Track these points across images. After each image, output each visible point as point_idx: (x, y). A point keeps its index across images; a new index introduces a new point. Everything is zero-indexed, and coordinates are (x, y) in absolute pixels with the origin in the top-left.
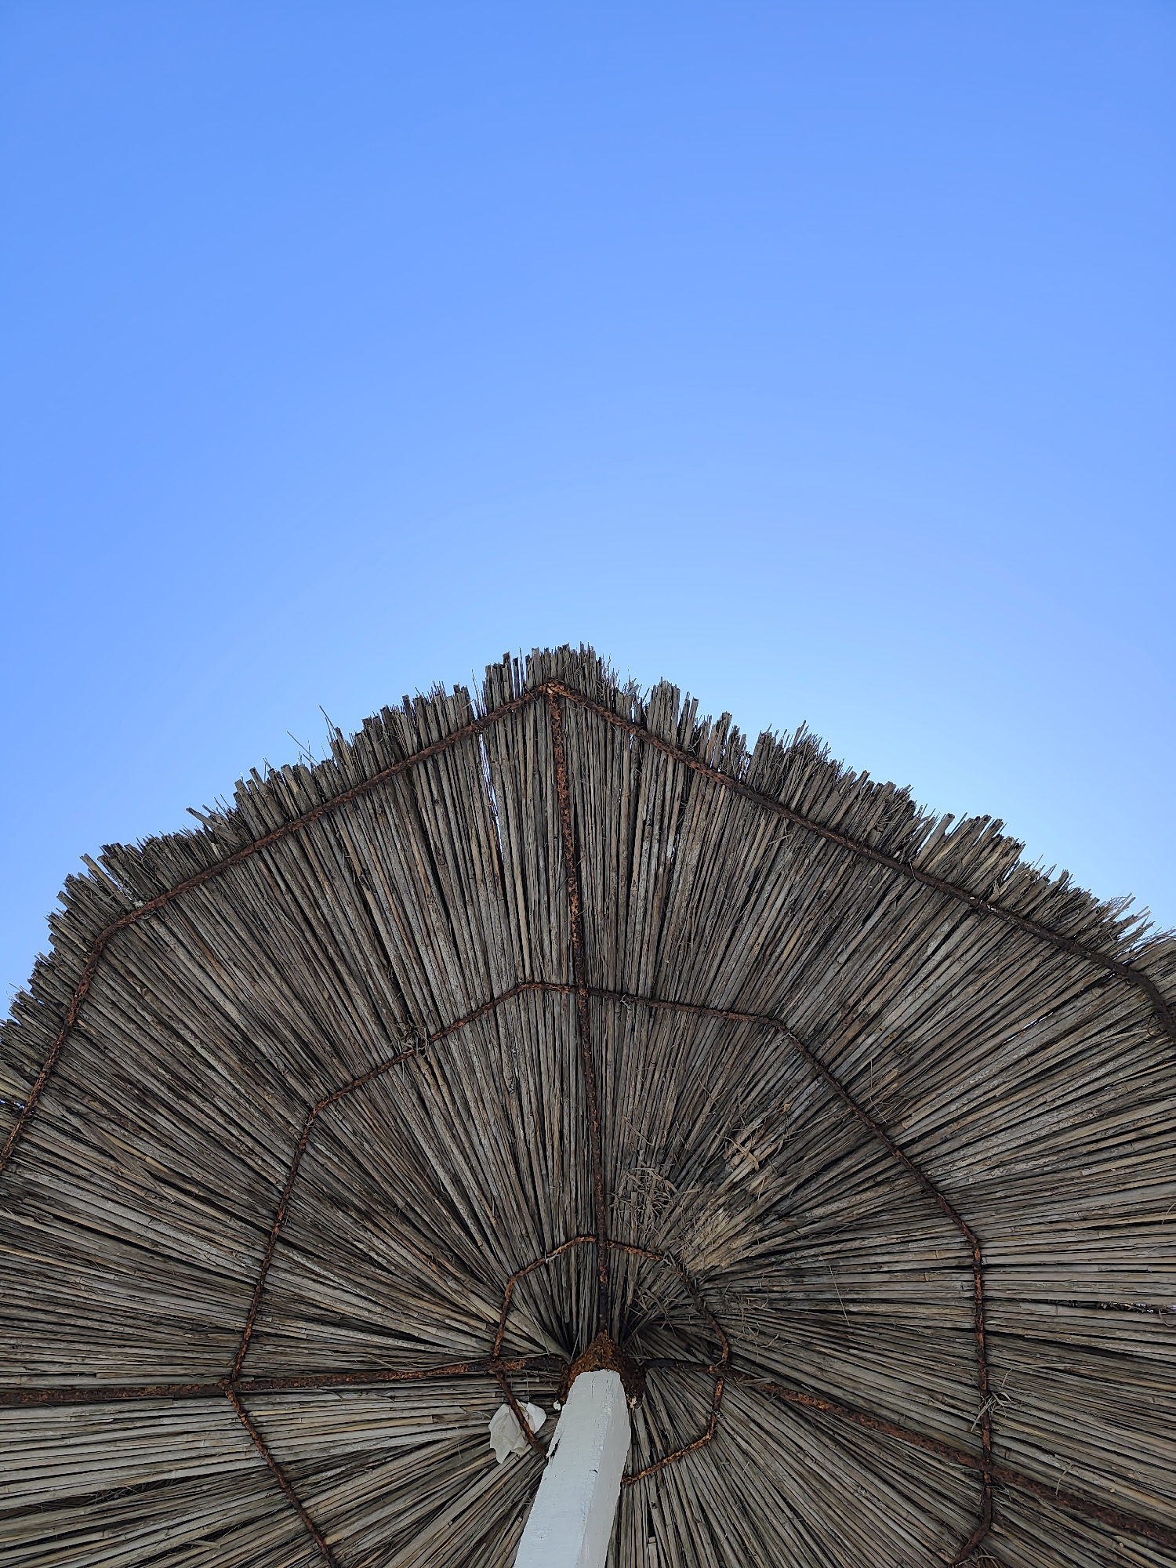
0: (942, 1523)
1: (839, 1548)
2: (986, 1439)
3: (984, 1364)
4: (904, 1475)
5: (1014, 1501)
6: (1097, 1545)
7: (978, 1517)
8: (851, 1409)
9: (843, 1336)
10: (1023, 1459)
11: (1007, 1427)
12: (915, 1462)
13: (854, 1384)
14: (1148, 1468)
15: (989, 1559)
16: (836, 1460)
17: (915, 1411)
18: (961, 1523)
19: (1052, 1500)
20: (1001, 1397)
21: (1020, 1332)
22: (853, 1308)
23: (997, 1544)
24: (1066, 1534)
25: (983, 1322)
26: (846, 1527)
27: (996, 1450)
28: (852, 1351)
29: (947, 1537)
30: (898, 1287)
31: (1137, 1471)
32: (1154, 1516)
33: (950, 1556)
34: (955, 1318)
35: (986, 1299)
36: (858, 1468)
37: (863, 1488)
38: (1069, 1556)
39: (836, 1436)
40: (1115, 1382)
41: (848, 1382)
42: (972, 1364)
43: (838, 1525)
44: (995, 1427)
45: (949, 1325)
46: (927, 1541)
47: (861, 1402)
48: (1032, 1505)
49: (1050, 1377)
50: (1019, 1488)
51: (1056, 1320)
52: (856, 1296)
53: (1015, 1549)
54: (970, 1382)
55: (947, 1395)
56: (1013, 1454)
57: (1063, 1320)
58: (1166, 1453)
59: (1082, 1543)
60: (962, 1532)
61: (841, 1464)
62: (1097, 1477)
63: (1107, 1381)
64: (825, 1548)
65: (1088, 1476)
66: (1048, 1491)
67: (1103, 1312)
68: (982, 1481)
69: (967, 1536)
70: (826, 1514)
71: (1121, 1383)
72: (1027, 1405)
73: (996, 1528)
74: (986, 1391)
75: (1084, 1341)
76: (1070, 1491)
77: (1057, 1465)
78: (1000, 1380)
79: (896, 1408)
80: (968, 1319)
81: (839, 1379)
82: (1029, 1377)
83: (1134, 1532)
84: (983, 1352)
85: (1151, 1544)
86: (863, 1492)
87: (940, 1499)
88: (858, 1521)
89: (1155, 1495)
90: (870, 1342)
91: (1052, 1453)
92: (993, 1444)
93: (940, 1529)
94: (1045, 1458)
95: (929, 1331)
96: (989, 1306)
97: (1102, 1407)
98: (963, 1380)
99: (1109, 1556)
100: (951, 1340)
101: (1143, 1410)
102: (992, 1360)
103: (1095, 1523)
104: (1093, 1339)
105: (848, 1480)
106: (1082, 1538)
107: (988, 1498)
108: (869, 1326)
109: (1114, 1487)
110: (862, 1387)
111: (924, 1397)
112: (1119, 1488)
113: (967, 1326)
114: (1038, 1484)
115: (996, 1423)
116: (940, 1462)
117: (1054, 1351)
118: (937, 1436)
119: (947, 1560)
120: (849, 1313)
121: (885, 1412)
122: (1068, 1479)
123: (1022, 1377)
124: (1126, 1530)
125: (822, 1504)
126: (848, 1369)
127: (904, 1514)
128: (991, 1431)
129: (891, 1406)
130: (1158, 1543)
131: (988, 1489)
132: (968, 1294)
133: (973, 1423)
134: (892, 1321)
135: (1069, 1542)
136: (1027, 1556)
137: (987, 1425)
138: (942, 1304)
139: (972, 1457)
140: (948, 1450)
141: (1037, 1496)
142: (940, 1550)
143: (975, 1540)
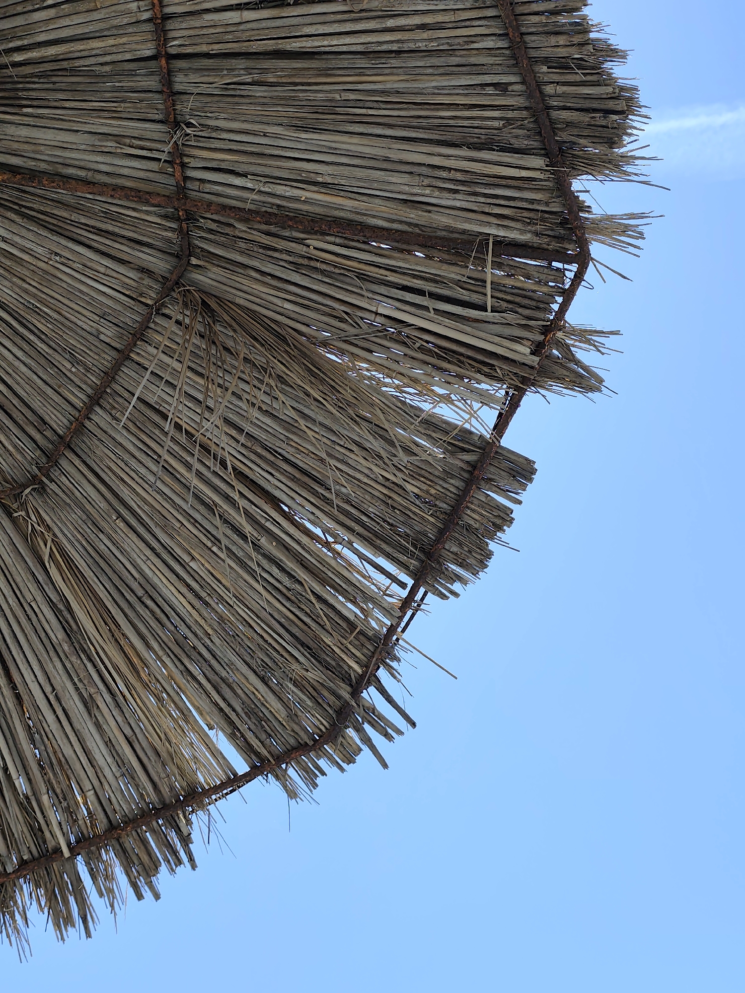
0: (143, 270)
1: (38, 317)
2: (178, 174)
3: (171, 94)
4: (100, 232)
5: (211, 231)
6: (289, 253)
7: (177, 257)
8: (33, 175)
9: (12, 94)
10: (219, 189)
11: (200, 156)
12: (108, 216)
13: (33, 147)
14: (335, 167)
15: (188, 290)
16: (24, 232)
17: (101, 162)
18: (160, 264)
19: (246, 221)
20: (190, 125)
21: (204, 48)
22: (18, 58)
23: (197, 276)
24: (261, 250)
25: (165, 44)
26: (43, 296)
27: (189, 185)
28: (25, 110)
29: (147, 281)
30: (66, 21)
31: (326, 173)
32: (342, 214)
33: (151, 298)
34: (134, 46)
35: (167, 17)
36: (49, 236)
37: (57, 254)
38: (264, 269)
39: (23, 210)
40: (302, 84)
41: (26, 147)
42: (157, 96)
43: (34, 296)
44: (186, 160)
45: (128, 56)
46: (128, 289)
47: (43, 166)
48: (227, 230)
49: (238, 93)
50: (215, 217)
51: (242, 27)
52: (19, 43)
53: (213, 276)
54: (156, 117)
55: (134, 138)
56: (208, 186)
57: (249, 26)
58: (352, 148)
59: (276, 255)
60: (161, 273)
61: (30, 236)
62: (288, 188)
63: (296, 84)
64: (24, 321)
65: (280, 190)
66: (247, 216)
67: (290, 9)
68: (178, 219)
69: (167, 275)
70: (20, 287)
71: (309, 84)
72: (217, 129)
73: (194, 261)
74: (175, 122)
75: (271, 45)
76: (264, 209)
77: (250, 185)
78: (186, 106)
79: (82, 164)
80: (149, 45)
81: (15, 146)
82: (216, 98)
83: (324, 234)
84: (168, 79)
85: (338, 240)
86: (58, 258)
87: (138, 247)
88: (55, 287)
89: (342, 193)
90: (43, 95)
91: (244, 175)
92: (186, 178)
93: (140, 275)
94: (238, 181)
95: (107, 68)
96: (170, 25)
97: (291, 114)
98: (151, 116)
99: (301, 261)
100: (132, 74)
101: (330, 108)
102: (178, 87)
103: (287, 233)
104: (280, 41)
105: (40, 250)
106: (275, 250)
107: (185, 234)
108: (39, 77)
109: (304, 195)
110: (42, 148)
111: (110, 144)
112: (309, 195)
113: (148, 53)
114: (232, 208)
115: (188, 156)
116: (134, 209)
117: (241, 63)
118: (129, 184)
119: (150, 302)
120: (15, 65)
121: (71, 171)
122: (262, 198)
123: (209, 99)
124: (316, 233)
125: (15, 279)
126: (24, 132)
127: (102, 270)
128: (183, 165)
129: (77, 163)
130: (345, 238)
131: (184, 225)
132: (146, 16)
133: (160, 160)
134: (65, 64)
135: (263, 257)
136: (224, 280)
137: (178, 159)
138: (118, 31)
139: (164, 196)
140: (139, 196)
141: (232, 221)
142: (141, 295)
143: (174, 277)
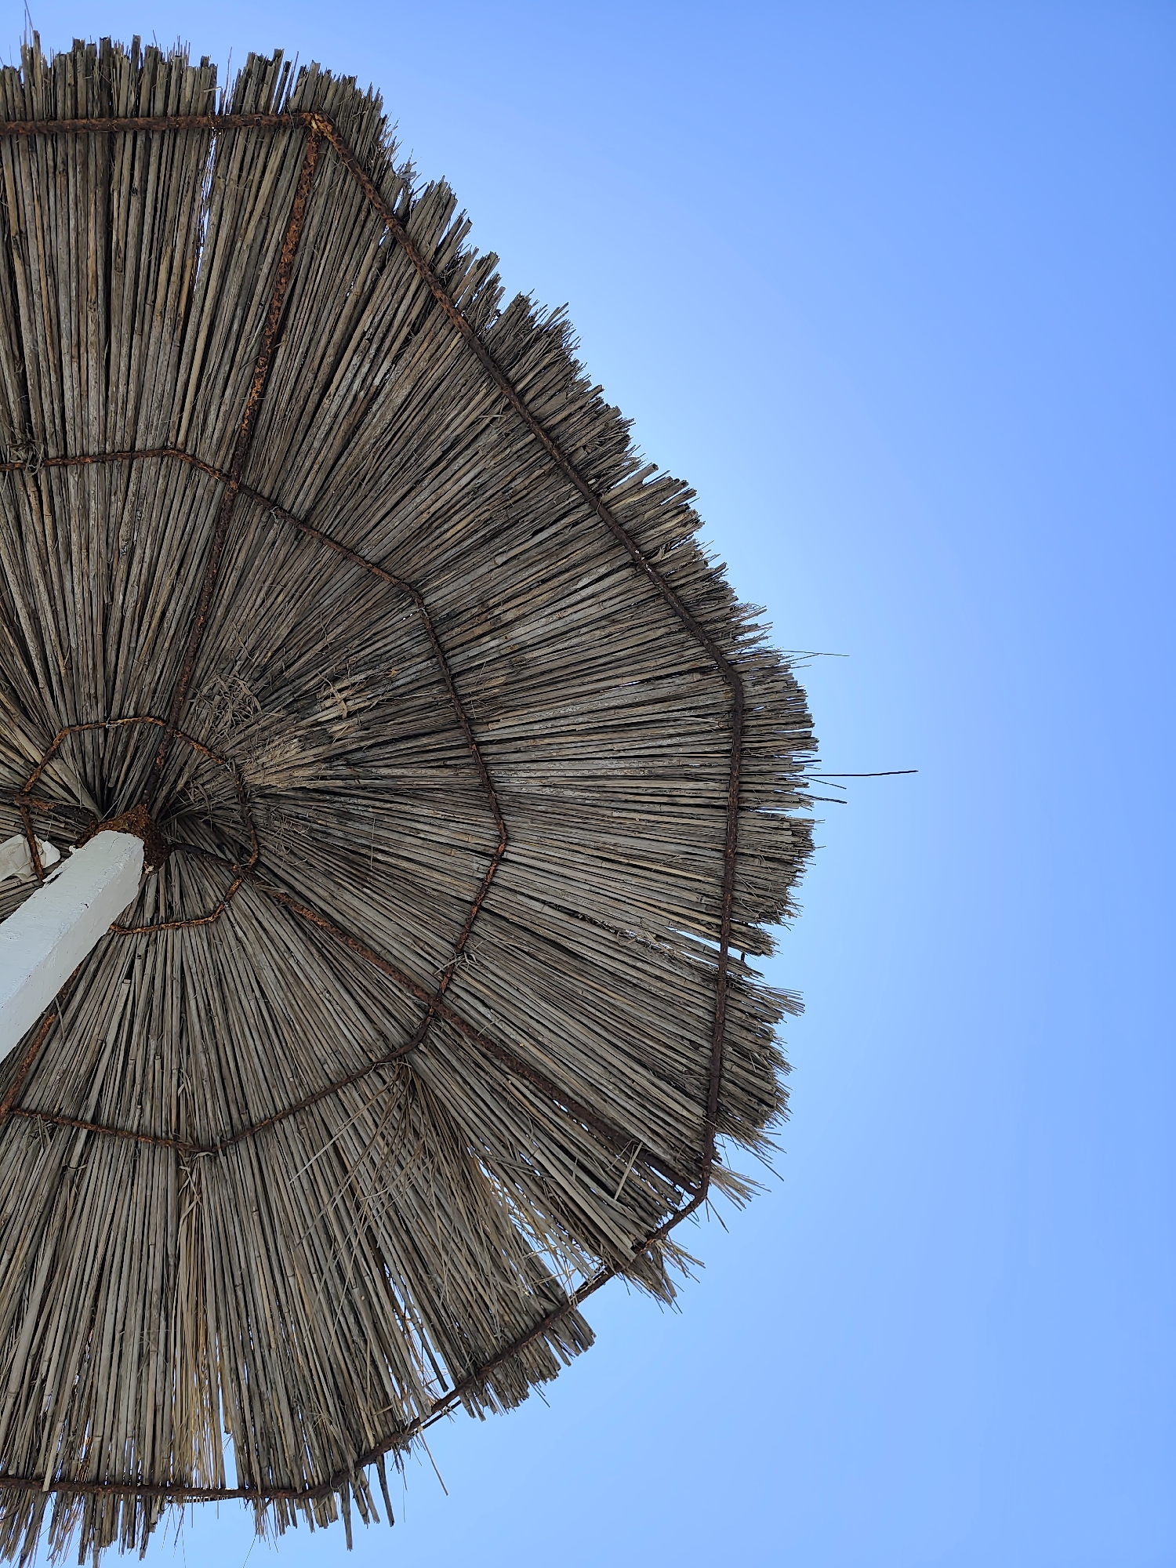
0: (381, 1033)
1: (289, 1029)
2: (444, 984)
3: (468, 930)
4: (367, 992)
5: (445, 1033)
6: (491, 1077)
7: (412, 1037)
8: (344, 932)
9: (363, 876)
10: (467, 1007)
11: (463, 979)
12: (379, 984)
13: (355, 915)
14: (555, 1036)
15: (406, 1066)
16: (315, 965)
17: (397, 949)
18: (396, 1036)
19: (473, 1039)
20: (469, 957)
21: (507, 915)
22: (380, 857)
23: (417, 1058)
24: (472, 1065)
25: (482, 900)
26: (302, 1016)
27: (447, 994)
28: (365, 890)
29: (380, 1043)
30: (426, 852)
31: (546, 1037)
32: (544, 1070)
33: (376, 1057)
34: (461, 890)
35: (492, 884)
36: (331, 977)
37: (328, 992)
38: (467, 1079)
39: (323, 949)
40: (561, 971)
41: (351, 912)
42: (458, 927)
43: (295, 1013)
44: (454, 977)
45: (454, 894)
46: (364, 1042)
47: (355, 930)
48: (457, 1039)
49: (514, 954)
50: (453, 1025)
51: (539, 915)
52: (387, 849)
53: (429, 1065)
54: (451, 940)
55: (428, 944)
56: (460, 1000)
57: (544, 917)
58: (573, 1030)
59: (482, 1074)
60: (394, 1043)
61: (318, 970)
62: (514, 1033)
63: (556, 969)
64: (277, 1027)
65: (508, 1030)
66: (473, 1032)
67: (577, 920)
68: (427, 1013)
69: (397, 1047)
70: (289, 1001)
71: (565, 974)
72: (487, 968)
73: (422, 1047)
74: (460, 949)
75: (553, 937)
76: (490, 1037)
77: (489, 1016)
78: (474, 944)
79: (382, 942)
80: (472, 894)
81: (344, 908)
82: (498, 950)
83: (524, 1077)
84: (472, 921)
85: (531, 1087)
86: (327, 995)
87: (388, 1016)
88: (313, 1015)
89: (551, 1056)
90: (383, 887)
91: (490, 1008)
92: (448, 989)
93: (378, 1037)
94: (482, 1009)
95: (435, 893)
96: (492, 889)
97: (542, 986)
98: (446, 937)
99: (497, 1087)
100: (450, 905)
101: (571, 997)
102: (475, 929)
103: (497, 1063)
104: (560, 937)
105: (319, 983)
106: (484, 1070)
107: (425, 1025)
108: (387, 875)
109: (523, 1043)
110: (362, 919)
111: (408, 941)
112: (527, 1044)
113: (469, 899)
114: (468, 1025)
115: (457, 975)
116: (400, 990)
117: (526, 937)
118: (407, 972)
119: (374, 1059)
120: (376, 860)
121: (371, 943)
122: (493, 1029)
123: (493, 947)
124: (518, 1073)
125: (289, 994)
126: (356, 902)
127: (354, 1020)
128: (451, 980)
129: (379, 940)
130: (537, 1088)
131: (429, 1019)
132: (481, 876)
133: (438, 969)
134: (409, 877)
135: (472, 1071)
136: (436, 1072)
137: (449, 974)
138: (457, 876)
139: (427, 993)
140: (409, 983)
141: (463, 1034)
142: (371, 1051)
143: (402, 1051)
